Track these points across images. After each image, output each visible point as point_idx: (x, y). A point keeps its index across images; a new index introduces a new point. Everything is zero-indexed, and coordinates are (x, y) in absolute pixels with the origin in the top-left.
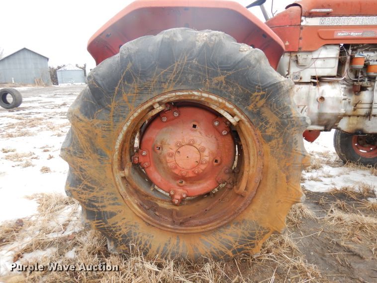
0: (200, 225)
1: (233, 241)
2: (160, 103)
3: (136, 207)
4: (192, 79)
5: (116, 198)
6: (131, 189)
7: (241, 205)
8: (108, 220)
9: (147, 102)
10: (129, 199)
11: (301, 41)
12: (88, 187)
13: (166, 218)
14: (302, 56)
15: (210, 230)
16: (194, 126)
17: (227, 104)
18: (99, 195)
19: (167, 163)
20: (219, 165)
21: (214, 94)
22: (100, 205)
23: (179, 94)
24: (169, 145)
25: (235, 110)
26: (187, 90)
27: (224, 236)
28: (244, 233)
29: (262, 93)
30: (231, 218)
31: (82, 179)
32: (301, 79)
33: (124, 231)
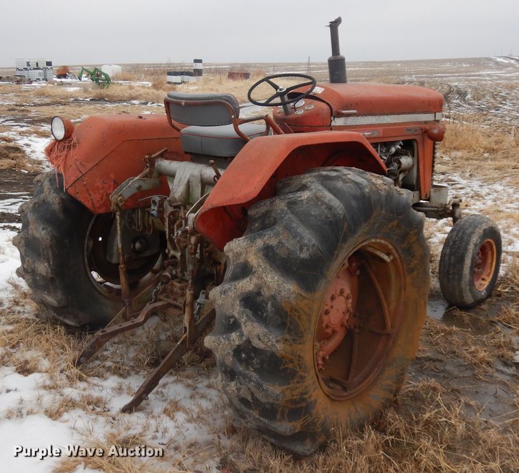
1: (392, 384)
3: (324, 385)
5: (314, 381)
8: (313, 412)
17: (390, 246)
21: (384, 238)
25: (393, 250)
26: (369, 239)
27: (384, 383)
28: (396, 372)
33: (322, 417)
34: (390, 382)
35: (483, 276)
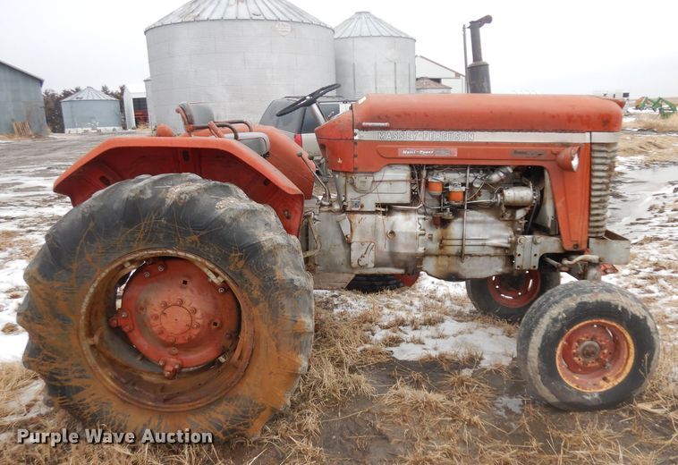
0: (188, 402)
1: (223, 420)
2: (132, 262)
3: (110, 381)
4: (164, 238)
5: (83, 370)
6: (104, 360)
7: (234, 377)
8: (74, 397)
9: (115, 261)
10: (100, 371)
11: (356, 159)
12: (50, 358)
13: (147, 394)
14: (359, 179)
15: (198, 408)
16: (185, 282)
17: (207, 264)
18: (62, 366)
19: (151, 327)
20: (219, 328)
21: (191, 253)
22: (64, 378)
23: (151, 252)
24: (153, 305)
25: (217, 270)
26: (160, 248)
27: (214, 415)
28: (235, 410)
29: (239, 254)
30: (223, 393)
31: (41, 347)
32: (362, 207)
33: (94, 409)
34: (221, 417)
35: (608, 375)
